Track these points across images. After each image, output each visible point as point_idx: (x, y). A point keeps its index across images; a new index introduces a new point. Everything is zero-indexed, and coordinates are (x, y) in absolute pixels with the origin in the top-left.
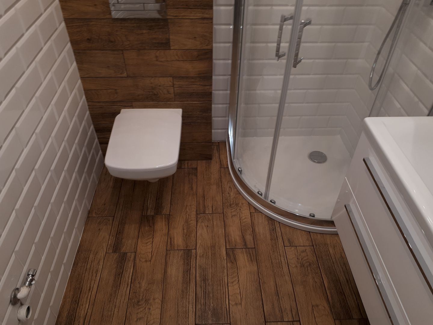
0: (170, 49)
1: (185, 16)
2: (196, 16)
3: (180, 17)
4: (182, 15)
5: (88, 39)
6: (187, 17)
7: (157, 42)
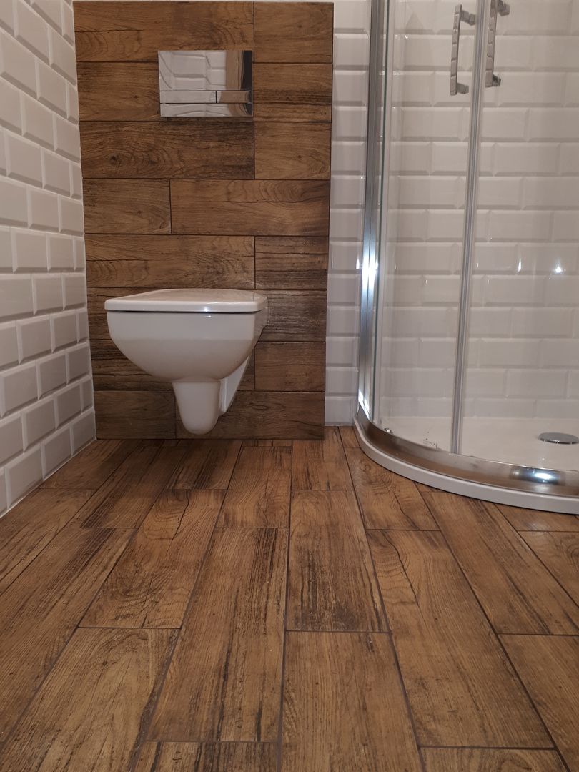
0: (255, 179)
1: (283, 117)
2: (304, 118)
3: (275, 119)
4: (279, 114)
5: (113, 158)
6: (288, 120)
7: (233, 164)
